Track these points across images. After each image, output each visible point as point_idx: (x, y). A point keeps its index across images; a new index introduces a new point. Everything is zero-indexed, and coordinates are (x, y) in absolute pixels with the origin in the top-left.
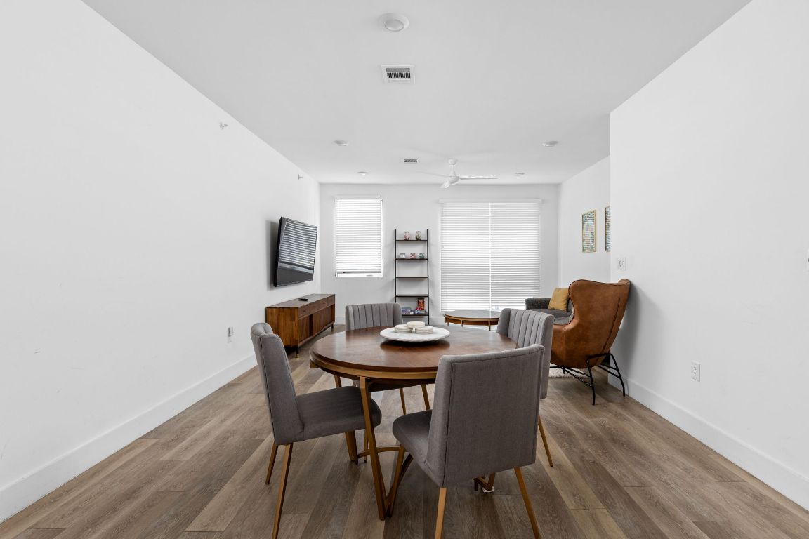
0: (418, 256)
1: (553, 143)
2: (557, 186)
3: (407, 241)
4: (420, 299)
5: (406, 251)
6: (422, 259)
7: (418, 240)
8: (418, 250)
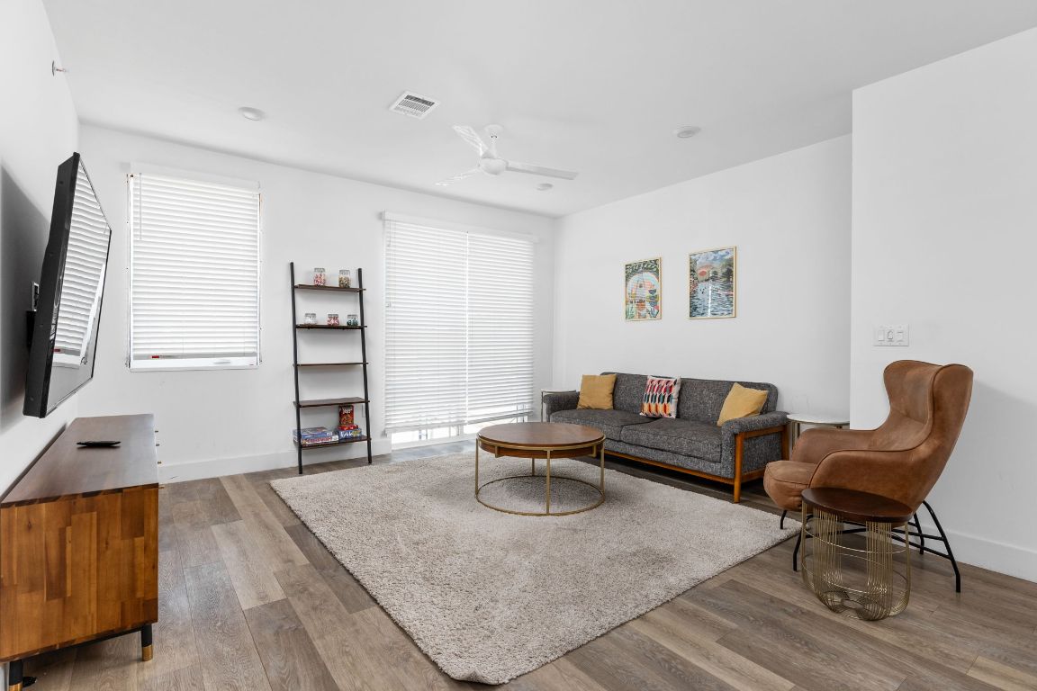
0: (343, 321)
1: (689, 133)
2: (554, 220)
3: (319, 288)
4: (343, 409)
5: (318, 310)
6: (351, 327)
7: (344, 288)
8: (344, 310)
